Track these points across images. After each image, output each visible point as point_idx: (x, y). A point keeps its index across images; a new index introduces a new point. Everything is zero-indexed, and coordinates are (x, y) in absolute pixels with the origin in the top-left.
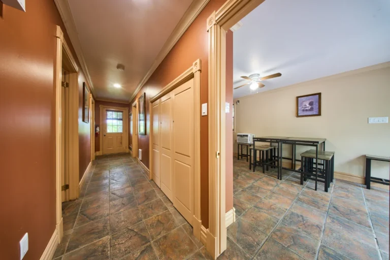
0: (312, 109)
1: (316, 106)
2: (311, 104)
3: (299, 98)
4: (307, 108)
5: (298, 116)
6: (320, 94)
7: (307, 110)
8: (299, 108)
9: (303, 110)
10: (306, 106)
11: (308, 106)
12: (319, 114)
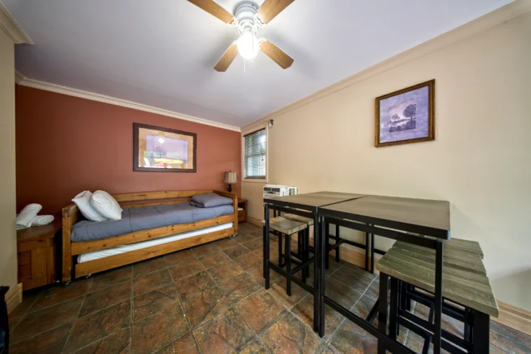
0: (411, 125)
1: (422, 117)
2: (410, 112)
3: (381, 102)
4: (400, 124)
5: (378, 144)
6: (431, 84)
7: (399, 129)
8: (382, 126)
9: (391, 130)
10: (396, 117)
11: (402, 117)
12: (431, 137)
